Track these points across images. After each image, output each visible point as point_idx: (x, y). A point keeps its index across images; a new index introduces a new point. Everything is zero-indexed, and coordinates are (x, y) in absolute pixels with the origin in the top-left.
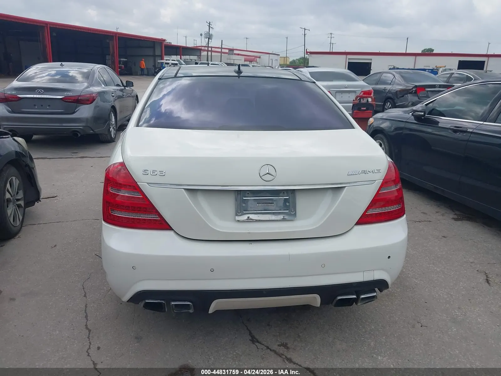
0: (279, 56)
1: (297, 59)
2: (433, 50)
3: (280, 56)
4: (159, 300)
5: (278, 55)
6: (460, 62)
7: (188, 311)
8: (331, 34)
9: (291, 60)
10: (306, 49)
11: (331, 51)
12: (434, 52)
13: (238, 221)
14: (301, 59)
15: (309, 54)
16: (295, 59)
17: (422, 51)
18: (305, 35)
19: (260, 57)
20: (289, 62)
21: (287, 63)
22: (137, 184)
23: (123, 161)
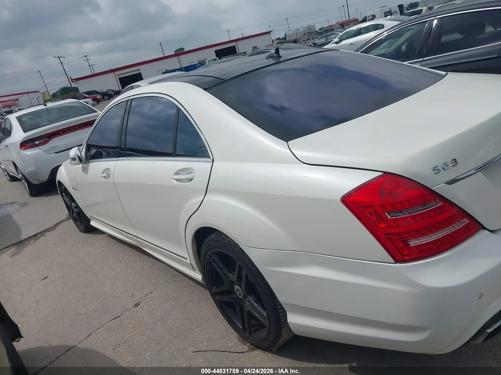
0: (39, 93)
2: (183, 49)
3: (41, 92)
5: (37, 92)
8: (86, 56)
9: (51, 94)
10: (70, 77)
11: (93, 73)
12: (185, 50)
14: (61, 90)
15: (75, 81)
16: (55, 91)
17: (175, 52)
18: (61, 63)
19: (17, 100)
20: (51, 96)
21: (48, 98)
22: (431, 189)
23: (383, 173)
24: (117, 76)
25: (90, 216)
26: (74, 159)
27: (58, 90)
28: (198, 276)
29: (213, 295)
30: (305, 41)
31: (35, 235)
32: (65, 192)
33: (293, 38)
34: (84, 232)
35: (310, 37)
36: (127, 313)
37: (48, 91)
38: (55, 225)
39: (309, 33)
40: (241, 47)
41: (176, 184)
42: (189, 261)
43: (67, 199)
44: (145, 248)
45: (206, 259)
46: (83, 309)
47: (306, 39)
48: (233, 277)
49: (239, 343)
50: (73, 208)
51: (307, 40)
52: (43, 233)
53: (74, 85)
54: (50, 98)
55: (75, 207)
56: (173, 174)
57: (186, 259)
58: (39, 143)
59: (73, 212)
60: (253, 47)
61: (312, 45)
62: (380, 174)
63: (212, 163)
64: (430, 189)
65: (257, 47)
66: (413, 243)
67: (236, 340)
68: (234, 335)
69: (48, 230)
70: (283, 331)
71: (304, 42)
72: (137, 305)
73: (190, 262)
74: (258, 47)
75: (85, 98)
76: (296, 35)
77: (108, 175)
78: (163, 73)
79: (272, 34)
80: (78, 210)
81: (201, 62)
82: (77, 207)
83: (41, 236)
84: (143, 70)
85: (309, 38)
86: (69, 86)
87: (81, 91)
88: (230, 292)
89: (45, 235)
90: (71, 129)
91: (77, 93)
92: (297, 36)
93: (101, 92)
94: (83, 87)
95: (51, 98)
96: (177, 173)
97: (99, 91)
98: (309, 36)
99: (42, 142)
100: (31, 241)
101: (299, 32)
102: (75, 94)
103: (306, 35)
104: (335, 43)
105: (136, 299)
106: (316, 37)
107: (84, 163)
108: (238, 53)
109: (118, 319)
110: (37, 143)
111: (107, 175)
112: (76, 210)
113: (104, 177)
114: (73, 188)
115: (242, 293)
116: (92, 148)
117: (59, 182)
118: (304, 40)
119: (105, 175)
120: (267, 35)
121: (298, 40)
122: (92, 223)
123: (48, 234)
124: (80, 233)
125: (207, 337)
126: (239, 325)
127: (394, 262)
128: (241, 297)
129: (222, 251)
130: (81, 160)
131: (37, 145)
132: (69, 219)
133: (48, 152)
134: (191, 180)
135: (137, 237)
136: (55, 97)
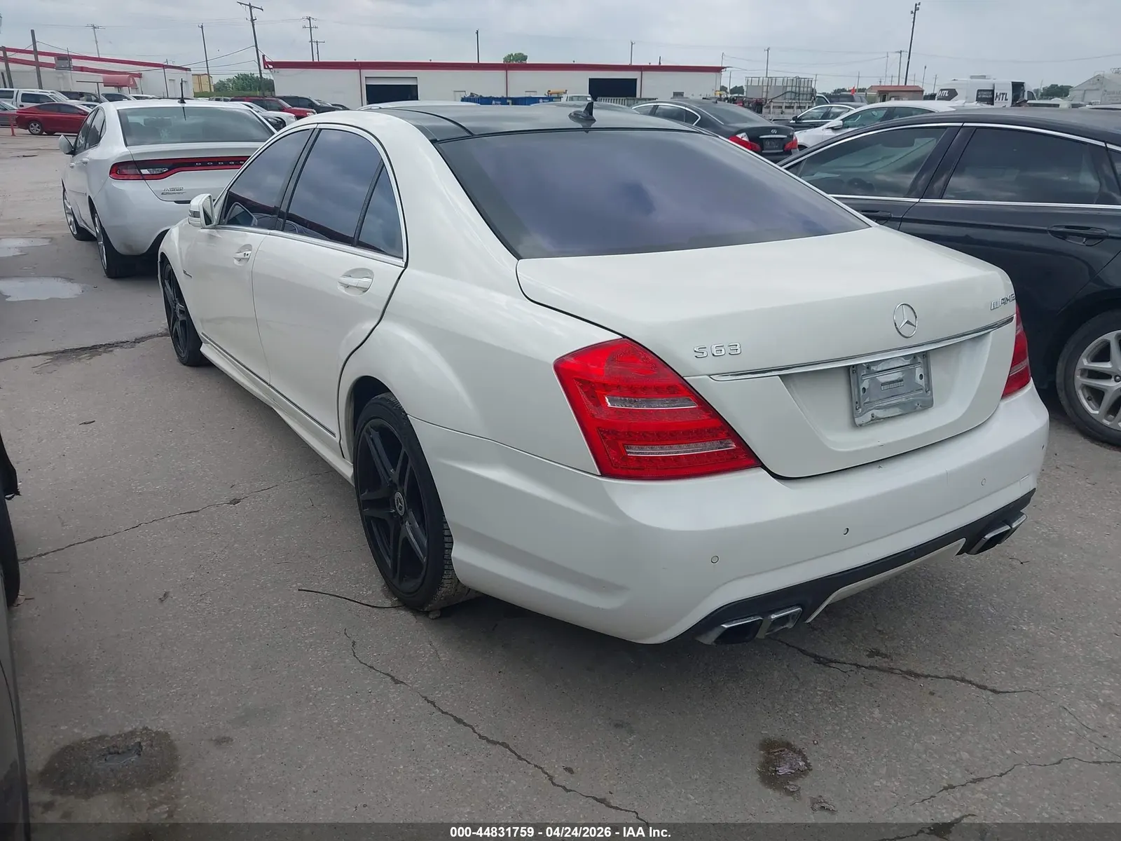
0: (188, 72)
1: (229, 80)
2: (525, 58)
3: (193, 72)
4: (752, 618)
5: (185, 69)
6: (591, 81)
7: (785, 627)
8: (310, 19)
9: (215, 80)
10: (263, 56)
12: (528, 62)
13: (861, 425)
14: (238, 78)
15: (271, 66)
16: (224, 78)
17: (505, 60)
18: (252, 21)
19: (140, 76)
20: (212, 87)
21: (206, 89)
22: (684, 380)
23: (621, 337)
24: (363, 79)
25: (202, 333)
26: (195, 214)
27: (231, 77)
28: (347, 470)
29: (363, 505)
30: (781, 107)
31: (94, 347)
32: (171, 278)
33: (756, 96)
34: (185, 364)
35: (794, 101)
36: (213, 509)
37: (208, 74)
38: (136, 339)
39: (796, 93)
40: (649, 86)
41: (344, 294)
42: (337, 439)
43: (170, 292)
44: (281, 409)
45: (362, 436)
46: (140, 486)
47: (785, 104)
48: (394, 473)
49: (381, 594)
50: (178, 312)
51: (786, 107)
52: (109, 347)
53: (267, 75)
54: (209, 90)
55: (181, 312)
56: (343, 273)
57: (334, 435)
58: (148, 173)
59: (175, 319)
60: (674, 93)
61: (792, 122)
62: (617, 337)
63: (403, 269)
64: (682, 378)
65: (682, 95)
66: (634, 451)
67: (379, 590)
68: (377, 582)
69: (121, 344)
70: (444, 577)
71: (779, 110)
72: (235, 502)
73: (338, 442)
74: (685, 96)
75: (282, 109)
76: (765, 89)
77: (246, 257)
78: (463, 100)
79: (723, 73)
80: (185, 318)
81: (553, 96)
82: (185, 312)
83: (105, 352)
84: (424, 80)
85: (791, 103)
86: (257, 75)
87: (280, 91)
88: (387, 502)
89: (111, 351)
90: (218, 162)
91: (267, 93)
92: (767, 92)
93: (319, 104)
94: (286, 85)
95: (213, 90)
96: (348, 275)
97: (315, 102)
98: (794, 99)
99: (155, 173)
100: (83, 356)
101: (773, 84)
102: (263, 94)
103: (788, 96)
104: (832, 128)
105: (234, 494)
106: (808, 105)
107: (214, 228)
108: (638, 96)
109: (194, 515)
110: (144, 171)
111: (243, 257)
112: (181, 317)
113: (240, 260)
114: (185, 272)
115: (403, 506)
116: (237, 204)
117: (163, 254)
118: (780, 105)
119: (241, 255)
120: (713, 75)
121: (768, 102)
122: (205, 350)
123: (117, 350)
124: (178, 363)
125: (332, 574)
126: (389, 562)
127: (599, 474)
128: (401, 513)
129: (387, 424)
130: (208, 220)
131: (144, 177)
132: (166, 335)
133: (164, 197)
134: (365, 290)
135: (269, 385)
136: (221, 91)
